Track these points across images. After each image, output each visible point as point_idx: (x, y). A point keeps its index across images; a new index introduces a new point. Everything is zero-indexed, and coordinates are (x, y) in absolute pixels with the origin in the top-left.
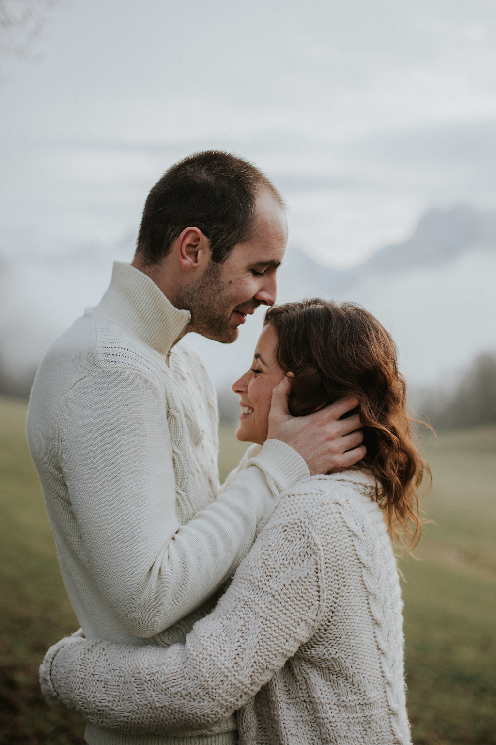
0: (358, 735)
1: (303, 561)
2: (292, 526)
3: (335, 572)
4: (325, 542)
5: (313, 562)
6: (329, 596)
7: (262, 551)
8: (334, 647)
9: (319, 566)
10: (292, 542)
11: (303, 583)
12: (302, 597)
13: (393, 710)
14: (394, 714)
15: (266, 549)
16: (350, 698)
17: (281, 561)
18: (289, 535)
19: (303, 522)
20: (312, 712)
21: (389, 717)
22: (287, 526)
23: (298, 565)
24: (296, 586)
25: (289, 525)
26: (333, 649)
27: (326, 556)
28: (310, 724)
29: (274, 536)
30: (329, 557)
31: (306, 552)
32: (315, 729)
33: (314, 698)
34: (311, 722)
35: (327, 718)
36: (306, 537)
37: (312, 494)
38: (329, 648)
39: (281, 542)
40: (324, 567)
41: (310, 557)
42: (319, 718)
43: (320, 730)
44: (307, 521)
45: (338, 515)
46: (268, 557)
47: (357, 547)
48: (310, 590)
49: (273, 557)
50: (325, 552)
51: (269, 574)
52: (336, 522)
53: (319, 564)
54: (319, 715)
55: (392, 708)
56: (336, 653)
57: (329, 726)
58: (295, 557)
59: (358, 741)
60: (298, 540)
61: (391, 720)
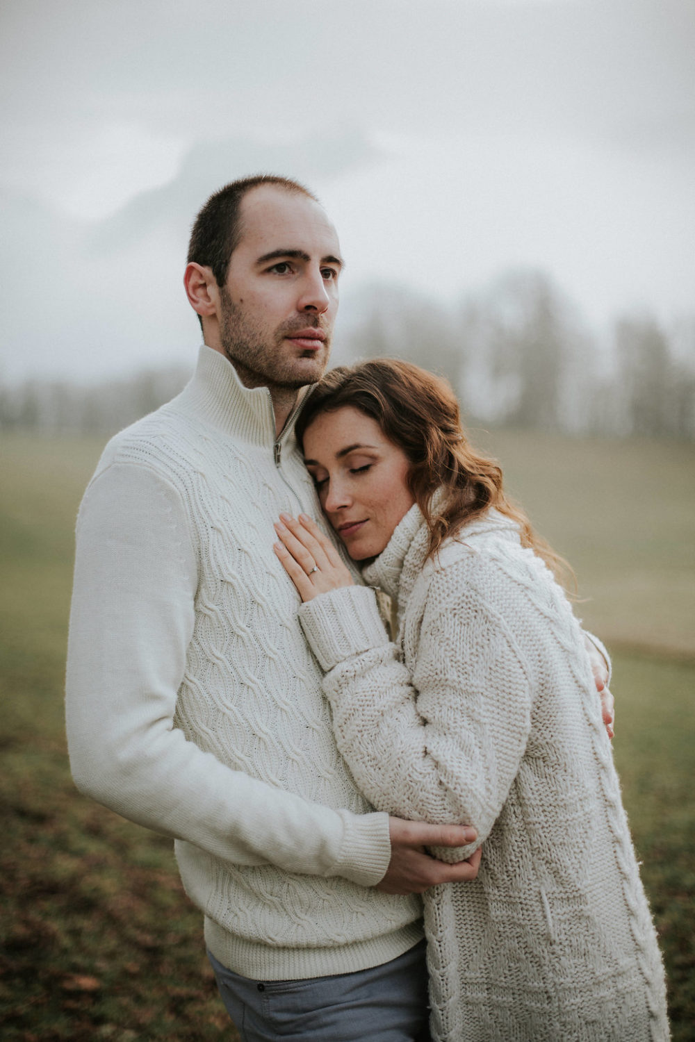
0: (579, 840)
1: (489, 640)
2: (460, 606)
3: (527, 638)
4: (502, 608)
5: (500, 636)
6: (534, 668)
7: (443, 648)
8: (549, 729)
9: (508, 638)
10: (468, 624)
11: (503, 665)
12: (510, 681)
13: (610, 800)
14: (611, 806)
15: (445, 644)
16: (569, 794)
17: (469, 651)
18: (461, 617)
19: (469, 596)
20: (521, 817)
21: (605, 809)
22: (455, 609)
23: (486, 647)
24: (497, 671)
25: (456, 607)
26: (547, 732)
27: (511, 623)
28: (518, 833)
29: (446, 625)
30: (514, 623)
31: (488, 630)
32: (524, 839)
33: (524, 799)
34: (519, 830)
35: (539, 823)
36: (480, 612)
37: (463, 560)
38: (544, 732)
39: (458, 630)
40: (513, 636)
41: (493, 632)
42: (529, 823)
43: (530, 839)
44: (473, 593)
45: (500, 573)
46: (453, 652)
47: (534, 600)
48: (514, 670)
49: (458, 650)
50: (507, 619)
51: (463, 671)
52: (502, 581)
53: (507, 635)
54: (529, 820)
55: (608, 798)
56: (552, 736)
57: (541, 831)
58: (479, 640)
59: (578, 847)
60: (473, 619)
61: (608, 813)
